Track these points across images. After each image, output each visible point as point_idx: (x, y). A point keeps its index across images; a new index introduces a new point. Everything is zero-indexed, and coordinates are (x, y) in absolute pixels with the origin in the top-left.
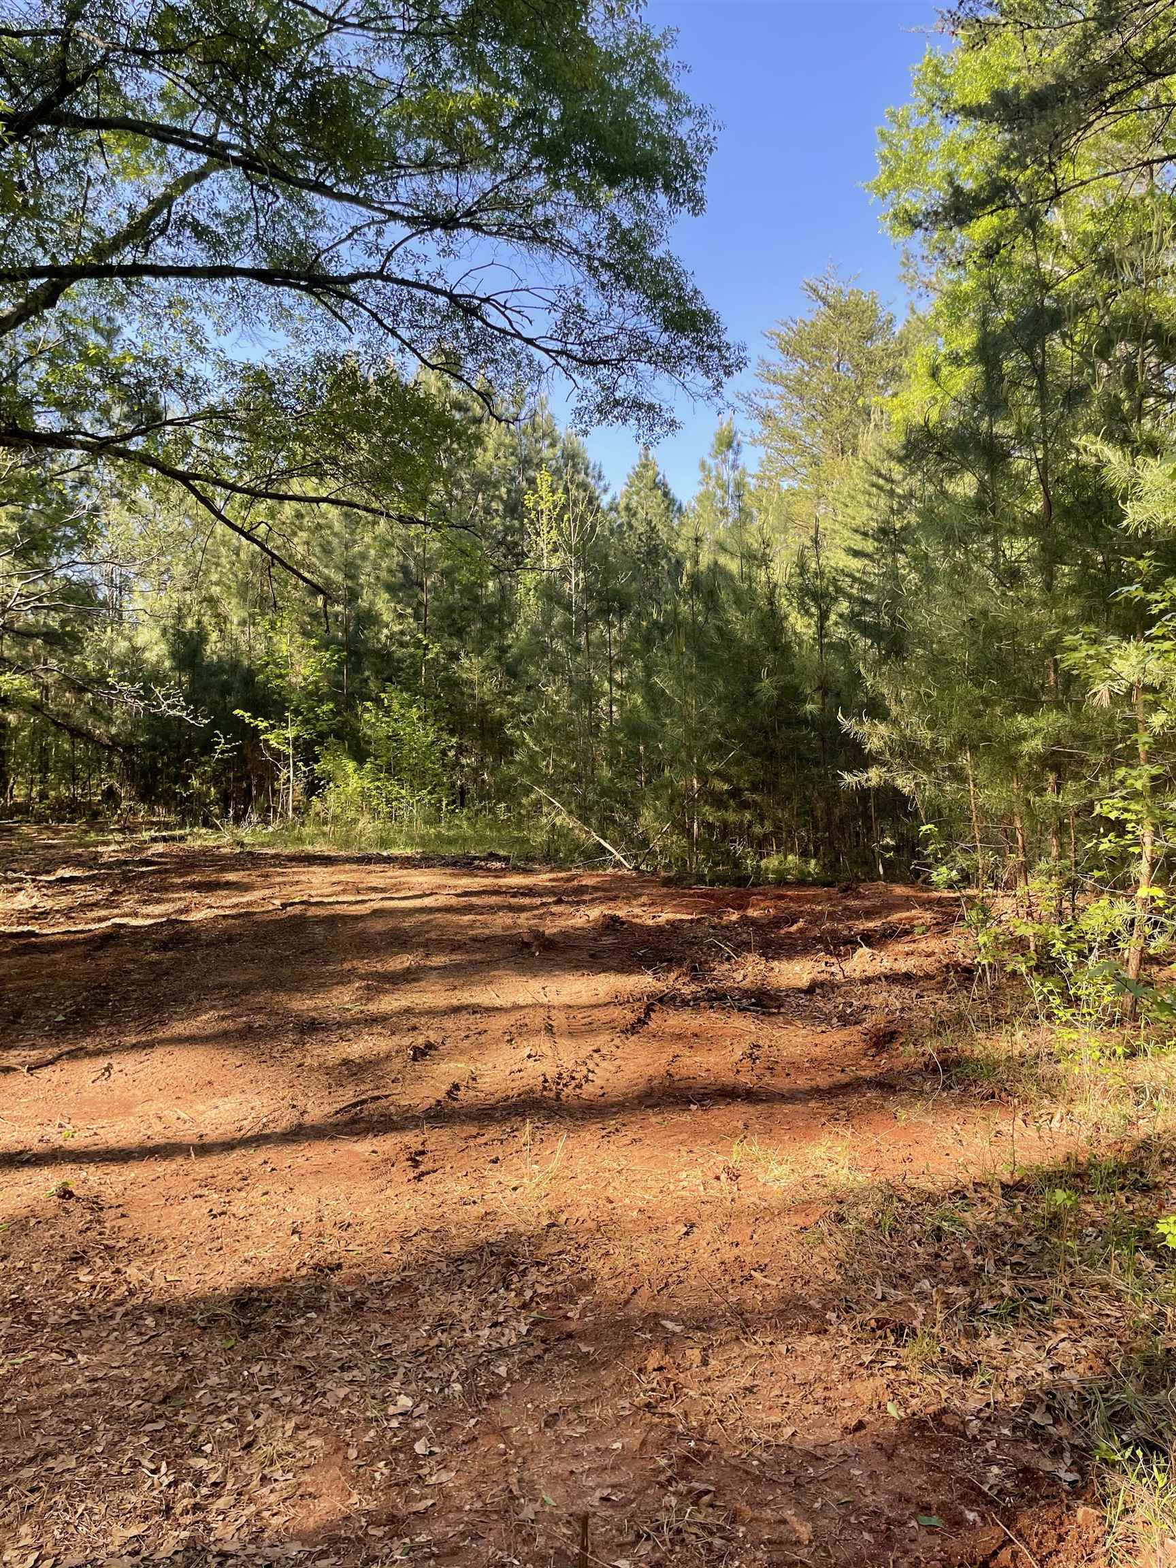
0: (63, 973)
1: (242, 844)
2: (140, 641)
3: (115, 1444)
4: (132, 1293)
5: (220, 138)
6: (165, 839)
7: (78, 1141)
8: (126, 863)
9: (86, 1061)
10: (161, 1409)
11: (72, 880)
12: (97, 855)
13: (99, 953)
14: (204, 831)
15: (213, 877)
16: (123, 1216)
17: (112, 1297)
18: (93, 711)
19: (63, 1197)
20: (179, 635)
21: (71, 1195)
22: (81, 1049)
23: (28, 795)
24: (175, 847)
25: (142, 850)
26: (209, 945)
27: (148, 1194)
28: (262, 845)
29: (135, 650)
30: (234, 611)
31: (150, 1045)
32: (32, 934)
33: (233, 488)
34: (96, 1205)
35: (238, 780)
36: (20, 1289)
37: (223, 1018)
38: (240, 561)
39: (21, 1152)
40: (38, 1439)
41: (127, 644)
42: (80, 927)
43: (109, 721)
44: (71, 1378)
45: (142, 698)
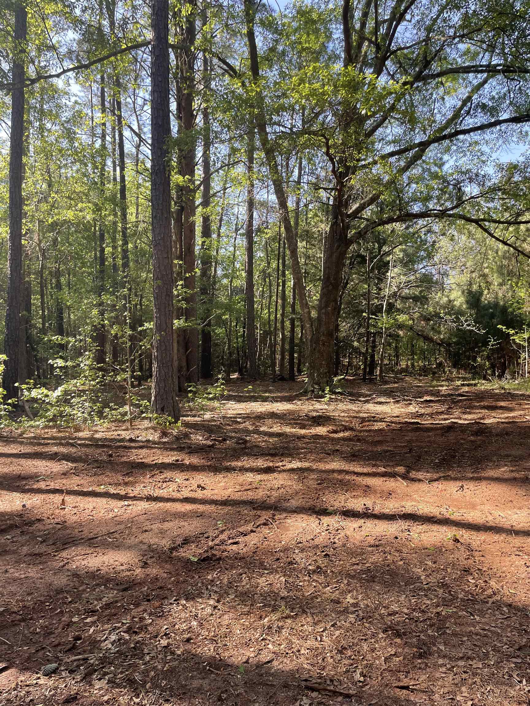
0: (434, 441)
1: (504, 389)
2: (452, 297)
3: (499, 663)
4: (495, 594)
5: (492, 63)
6: (468, 385)
7: (456, 516)
8: (452, 395)
9: (452, 482)
10: (518, 653)
11: (430, 401)
12: (439, 391)
13: (447, 434)
14: (484, 382)
15: (494, 404)
16: (483, 556)
17: (486, 593)
18: (433, 329)
19: (455, 541)
20: (470, 292)
21: (459, 541)
22: (448, 476)
23: (407, 365)
24: (473, 389)
25: (458, 390)
26: (497, 435)
27: (493, 548)
28: (514, 389)
29: (450, 301)
30: (495, 280)
31: (479, 479)
32: (418, 423)
33: (499, 222)
34: (469, 548)
35: (499, 358)
36: (444, 578)
37: (512, 471)
38: (498, 256)
39: (433, 517)
40: (463, 649)
41: (446, 299)
42: (437, 422)
43: (439, 333)
44: (474, 626)
45: (455, 322)
